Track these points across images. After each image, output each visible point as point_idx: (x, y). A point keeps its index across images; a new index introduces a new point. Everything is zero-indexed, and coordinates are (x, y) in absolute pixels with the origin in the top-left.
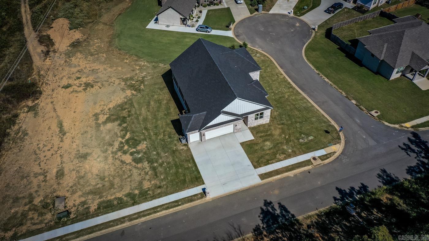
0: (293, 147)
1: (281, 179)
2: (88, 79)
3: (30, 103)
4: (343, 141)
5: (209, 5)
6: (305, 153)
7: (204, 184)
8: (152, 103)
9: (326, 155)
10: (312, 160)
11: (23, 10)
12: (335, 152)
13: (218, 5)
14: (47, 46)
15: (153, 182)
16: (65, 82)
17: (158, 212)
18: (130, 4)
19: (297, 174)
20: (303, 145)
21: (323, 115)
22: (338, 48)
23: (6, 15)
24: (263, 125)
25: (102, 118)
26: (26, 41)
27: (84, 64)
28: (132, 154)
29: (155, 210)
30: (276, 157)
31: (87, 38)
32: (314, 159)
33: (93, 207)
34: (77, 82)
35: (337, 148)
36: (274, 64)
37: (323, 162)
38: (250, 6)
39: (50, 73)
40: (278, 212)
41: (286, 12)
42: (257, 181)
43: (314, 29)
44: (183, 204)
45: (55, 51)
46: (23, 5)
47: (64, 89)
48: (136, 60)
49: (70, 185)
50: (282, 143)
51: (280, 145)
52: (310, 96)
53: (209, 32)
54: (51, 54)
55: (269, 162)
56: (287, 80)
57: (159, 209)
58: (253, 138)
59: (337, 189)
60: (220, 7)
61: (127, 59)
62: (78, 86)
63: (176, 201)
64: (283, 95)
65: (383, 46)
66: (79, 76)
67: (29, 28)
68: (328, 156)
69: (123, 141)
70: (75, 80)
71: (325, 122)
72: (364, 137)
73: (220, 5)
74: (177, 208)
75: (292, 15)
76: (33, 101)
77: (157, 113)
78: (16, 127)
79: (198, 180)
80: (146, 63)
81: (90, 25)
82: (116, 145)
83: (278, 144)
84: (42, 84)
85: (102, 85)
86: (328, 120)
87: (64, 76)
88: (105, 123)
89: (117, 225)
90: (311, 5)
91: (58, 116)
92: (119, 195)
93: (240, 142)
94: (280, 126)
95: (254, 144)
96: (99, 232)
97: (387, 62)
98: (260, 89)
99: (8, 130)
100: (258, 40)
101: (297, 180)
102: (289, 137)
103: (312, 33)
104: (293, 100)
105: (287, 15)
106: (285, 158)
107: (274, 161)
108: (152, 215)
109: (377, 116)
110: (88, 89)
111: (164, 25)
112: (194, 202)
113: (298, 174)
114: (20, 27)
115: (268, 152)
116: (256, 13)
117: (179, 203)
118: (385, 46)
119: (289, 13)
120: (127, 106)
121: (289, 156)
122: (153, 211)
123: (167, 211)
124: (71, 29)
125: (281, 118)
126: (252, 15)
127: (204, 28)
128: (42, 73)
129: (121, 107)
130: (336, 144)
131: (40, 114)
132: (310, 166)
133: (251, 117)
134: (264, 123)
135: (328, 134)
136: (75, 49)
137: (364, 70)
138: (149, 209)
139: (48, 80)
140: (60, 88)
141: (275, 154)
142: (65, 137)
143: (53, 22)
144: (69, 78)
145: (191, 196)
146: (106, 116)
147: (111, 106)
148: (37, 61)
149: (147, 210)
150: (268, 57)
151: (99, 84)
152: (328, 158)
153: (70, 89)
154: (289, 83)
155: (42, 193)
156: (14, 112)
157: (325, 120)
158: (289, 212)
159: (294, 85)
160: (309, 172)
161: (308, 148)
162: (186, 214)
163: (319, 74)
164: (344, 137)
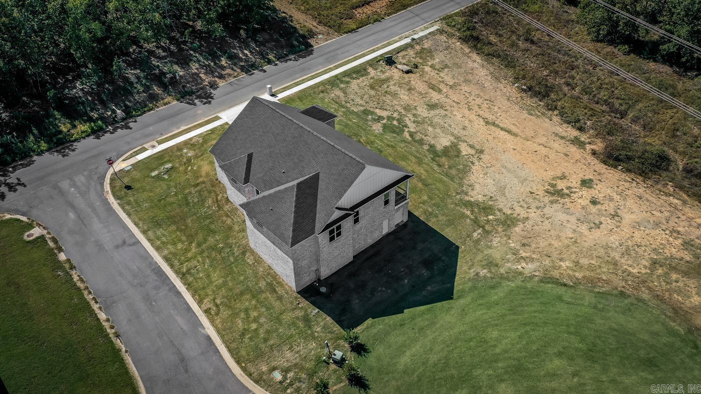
0: (181, 155)
4: (108, 176)
7: (278, 100)
9: (137, 155)
10: (156, 144)
12: (124, 160)
20: (166, 161)
28: (380, 117)
30: (203, 139)
32: (154, 147)
37: (142, 147)
40: (196, 101)
50: (196, 157)
51: (200, 154)
55: (210, 132)
59: (131, 129)
68: (134, 154)
83: (202, 155)
86: (123, 208)
94: (201, 180)
101: (176, 124)
102: (186, 169)
106: (191, 139)
107: (205, 133)
115: (213, 141)
121: (186, 143)
125: (200, 195)
130: (120, 170)
132: (159, 139)
135: (127, 184)
141: (205, 142)
157: (126, 208)
158: (185, 103)
161: (159, 158)
163: (117, 335)
164: (105, 183)
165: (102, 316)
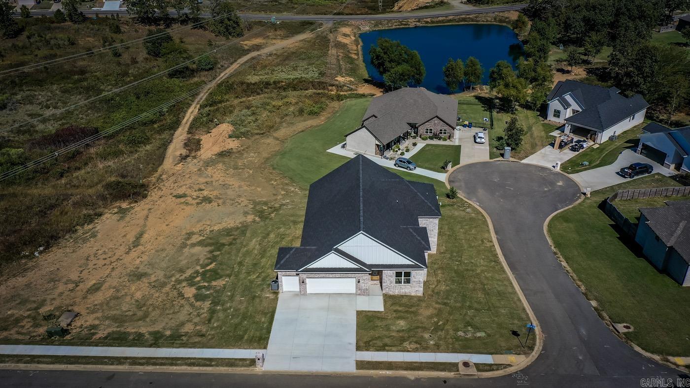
0: (440, 339)
1: (389, 378)
2: (211, 193)
3: (124, 205)
4: (535, 354)
5: (431, 138)
6: (455, 351)
7: (265, 348)
8: (272, 236)
9: (491, 365)
10: (461, 366)
11: (190, 110)
12: (510, 365)
13: (445, 140)
14: (190, 151)
15: (198, 328)
16: (181, 191)
17: (176, 365)
18: (323, 123)
19: (422, 378)
20: (461, 340)
21: (524, 309)
22: (611, 225)
23: (167, 112)
24: (410, 297)
25: (195, 239)
26: (171, 141)
27: (219, 176)
28: (199, 289)
29: (173, 361)
30: (401, 344)
31: (243, 150)
32: (466, 364)
33: (101, 334)
34: (195, 194)
35: (518, 362)
36: (488, 226)
37: (479, 373)
38: (495, 149)
39: (172, 179)
41: (549, 166)
42: (350, 368)
43: (585, 194)
44: (217, 365)
45: (195, 157)
46: (193, 106)
47: (174, 198)
48: (287, 184)
49: (96, 302)
50: (425, 329)
51: (419, 330)
52: (519, 278)
53: (410, 170)
54: (189, 159)
55: (387, 348)
56: (495, 250)
57: (179, 362)
58: (382, 309)
60: (448, 143)
61: (276, 180)
62: (194, 199)
63: (211, 360)
64: (474, 268)
65: (678, 224)
66: (204, 188)
67: (183, 130)
68: (495, 367)
69: (201, 271)
70: (195, 191)
71: (520, 319)
72: (581, 358)
73: (448, 140)
74: (205, 368)
75: (558, 169)
76: (130, 203)
77: (269, 249)
78: (90, 226)
79: (262, 341)
80: (297, 190)
81: (257, 137)
82: (189, 273)
83: (418, 327)
84: (155, 188)
85: (224, 203)
87: (186, 185)
88: (193, 245)
89: (112, 364)
90: (598, 162)
91: (145, 226)
92: (143, 330)
93: (357, 310)
94: (437, 306)
95: (379, 318)
96: (82, 366)
97: (679, 251)
98: (419, 238)
99: (78, 227)
100: (481, 192)
102: (444, 324)
103: (579, 197)
104: (486, 278)
105: (549, 170)
106: (416, 350)
107: (394, 349)
108: (165, 367)
109: (625, 334)
110: (204, 204)
111: (352, 151)
112: (234, 368)
113: (425, 378)
114: (174, 126)
115: (394, 334)
116: (501, 158)
117: (213, 363)
118: (682, 225)
119: (554, 167)
120: (235, 233)
121: (426, 349)
122: (170, 361)
123: (189, 368)
124: (230, 137)
125: (448, 295)
126: (491, 160)
127: (404, 162)
128: (164, 177)
129: (228, 232)
130: (519, 354)
131: (127, 219)
132: (453, 373)
133: (389, 276)
134: (413, 294)
135: (516, 337)
136: (221, 159)
137: (642, 263)
138: (166, 358)
139: (164, 185)
140: (171, 196)
141: (403, 340)
142: (134, 250)
143: (215, 127)
144: (190, 188)
145: (236, 359)
146: (202, 238)
147: (216, 228)
148: (168, 163)
149: (163, 358)
150: (483, 216)
151: (220, 202)
152: (493, 370)
153: (182, 200)
154: (496, 255)
155: (57, 303)
156: (101, 210)
157: (524, 316)
159: (502, 259)
160: (445, 382)
161: (466, 347)
162: (213, 380)
163: (555, 253)
164: (541, 348)
165: (564, 264)
